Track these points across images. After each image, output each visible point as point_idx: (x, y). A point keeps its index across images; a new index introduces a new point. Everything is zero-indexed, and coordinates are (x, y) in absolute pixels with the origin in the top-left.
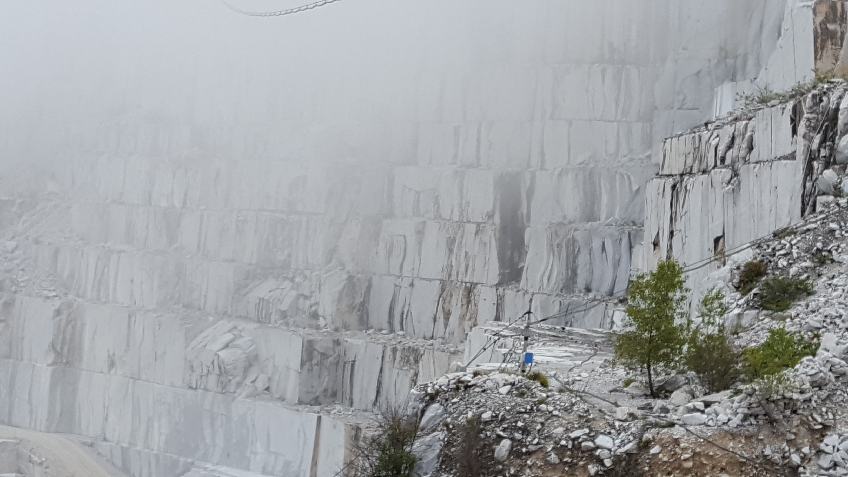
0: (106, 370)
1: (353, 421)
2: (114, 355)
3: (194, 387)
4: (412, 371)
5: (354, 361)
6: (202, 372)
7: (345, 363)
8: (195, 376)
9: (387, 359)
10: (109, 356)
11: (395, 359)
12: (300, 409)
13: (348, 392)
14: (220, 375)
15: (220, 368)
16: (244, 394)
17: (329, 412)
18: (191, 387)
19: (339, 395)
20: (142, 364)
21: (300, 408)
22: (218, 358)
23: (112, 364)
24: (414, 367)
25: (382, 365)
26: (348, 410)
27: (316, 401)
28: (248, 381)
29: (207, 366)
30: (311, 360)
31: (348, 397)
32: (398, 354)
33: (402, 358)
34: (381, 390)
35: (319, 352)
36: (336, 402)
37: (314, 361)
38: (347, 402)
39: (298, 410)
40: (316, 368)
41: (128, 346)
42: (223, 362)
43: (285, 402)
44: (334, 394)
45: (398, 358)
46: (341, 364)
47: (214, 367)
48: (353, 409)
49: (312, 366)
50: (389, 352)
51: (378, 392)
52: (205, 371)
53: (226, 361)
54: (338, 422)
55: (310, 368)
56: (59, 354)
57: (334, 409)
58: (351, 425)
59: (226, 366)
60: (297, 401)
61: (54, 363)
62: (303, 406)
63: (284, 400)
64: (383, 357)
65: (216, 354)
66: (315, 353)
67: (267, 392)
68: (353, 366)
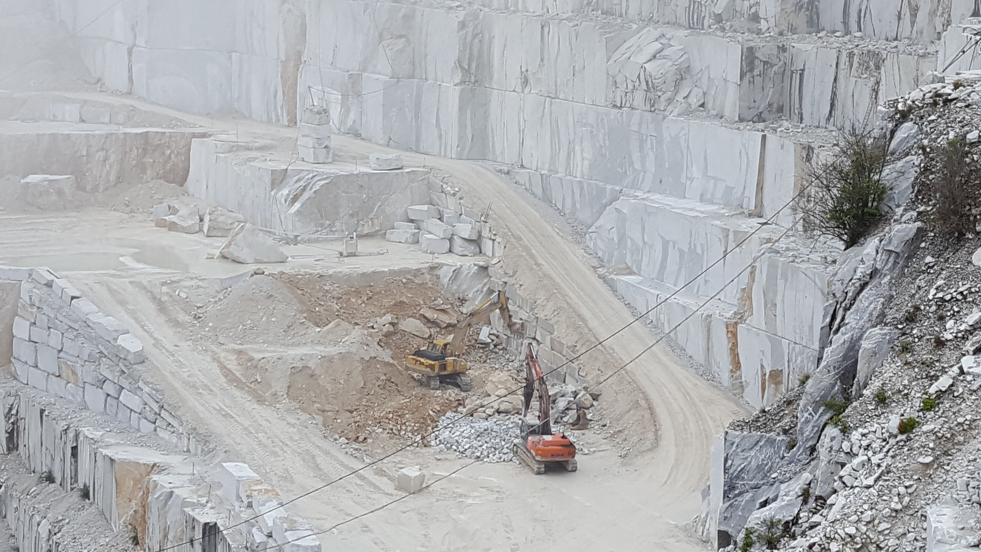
0: (519, 89)
1: (804, 140)
2: (527, 71)
3: (619, 105)
4: (872, 79)
5: (803, 70)
6: (627, 88)
7: (792, 72)
8: (619, 93)
9: (842, 66)
10: (522, 72)
11: (851, 66)
12: (742, 128)
13: (797, 106)
14: (648, 90)
15: (647, 82)
16: (676, 113)
17: (775, 130)
18: (615, 106)
19: (786, 109)
20: (559, 80)
21: (742, 126)
22: (645, 72)
23: (526, 82)
24: (875, 74)
25: (837, 73)
26: (798, 127)
27: (760, 118)
28: (680, 98)
29: (632, 81)
30: (751, 70)
31: (796, 112)
32: (856, 59)
33: (860, 64)
34: (836, 102)
35: (761, 61)
36: (783, 118)
37: (756, 72)
38: (796, 118)
39: (738, 129)
40: (758, 80)
41: (542, 60)
42: (651, 76)
43: (723, 119)
44: (780, 109)
45: (855, 65)
46: (788, 73)
47: (640, 82)
48: (802, 125)
49: (753, 77)
50: (844, 58)
51: (832, 105)
52: (630, 87)
53: (654, 74)
54: (786, 141)
55: (751, 80)
56: (467, 72)
57: (780, 126)
58: (801, 144)
59: (654, 81)
60: (737, 119)
61: (463, 82)
62: (744, 124)
63: (721, 118)
64: (837, 64)
65: (642, 67)
66: (757, 62)
67: (702, 109)
68: (801, 75)
